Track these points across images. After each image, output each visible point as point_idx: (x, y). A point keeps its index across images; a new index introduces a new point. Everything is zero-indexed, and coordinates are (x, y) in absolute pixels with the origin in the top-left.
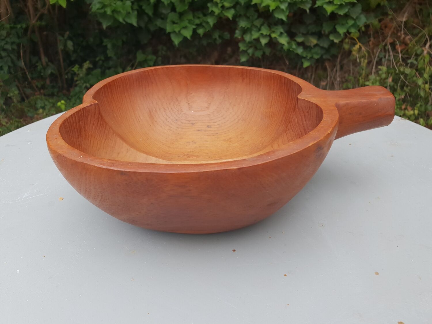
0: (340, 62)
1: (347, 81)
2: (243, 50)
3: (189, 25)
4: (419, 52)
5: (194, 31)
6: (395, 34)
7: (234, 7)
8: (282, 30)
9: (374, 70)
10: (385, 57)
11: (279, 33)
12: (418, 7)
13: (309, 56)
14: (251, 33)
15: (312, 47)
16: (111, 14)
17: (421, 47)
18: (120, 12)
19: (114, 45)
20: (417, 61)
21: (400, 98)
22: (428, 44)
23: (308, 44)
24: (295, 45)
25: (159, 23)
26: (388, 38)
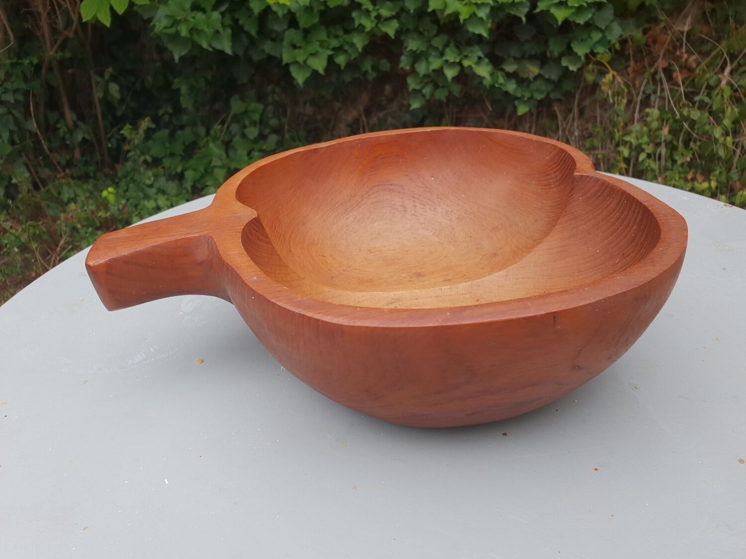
0: (579, 105)
1: (590, 135)
2: (414, 90)
3: (320, 50)
4: (712, 82)
5: (330, 59)
6: (671, 53)
7: (397, 17)
8: (480, 54)
9: (637, 115)
10: (655, 92)
11: (476, 59)
12: (708, 6)
13: (527, 95)
14: (427, 60)
15: (532, 80)
16: (189, 36)
17: (716, 73)
18: (202, 31)
19: (192, 89)
20: (710, 98)
21: (684, 161)
22: (728, 69)
23: (525, 76)
24: (503, 77)
25: (268, 47)
26: (660, 60)
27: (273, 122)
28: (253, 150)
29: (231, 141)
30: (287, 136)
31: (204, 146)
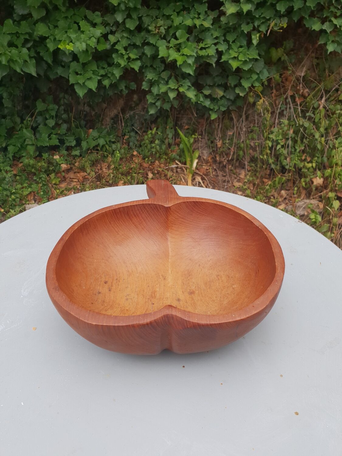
0: (245, 114)
1: (252, 131)
2: (151, 103)
3: (93, 77)
4: (316, 106)
5: (99, 82)
6: (294, 87)
7: (140, 58)
8: (189, 84)
9: (277, 121)
10: (286, 108)
11: (187, 87)
12: (315, 61)
13: (216, 108)
14: (158, 85)
15: (219, 99)
16: (7, 64)
17: (318, 100)
18: (16, 61)
19: (10, 94)
20: (314, 115)
21: (301, 149)
22: (324, 99)
23: (215, 97)
24: (203, 97)
25: (60, 71)
26: (289, 91)
27: (65, 116)
28: (52, 133)
29: (37, 127)
30: (73, 125)
31: (20, 130)
